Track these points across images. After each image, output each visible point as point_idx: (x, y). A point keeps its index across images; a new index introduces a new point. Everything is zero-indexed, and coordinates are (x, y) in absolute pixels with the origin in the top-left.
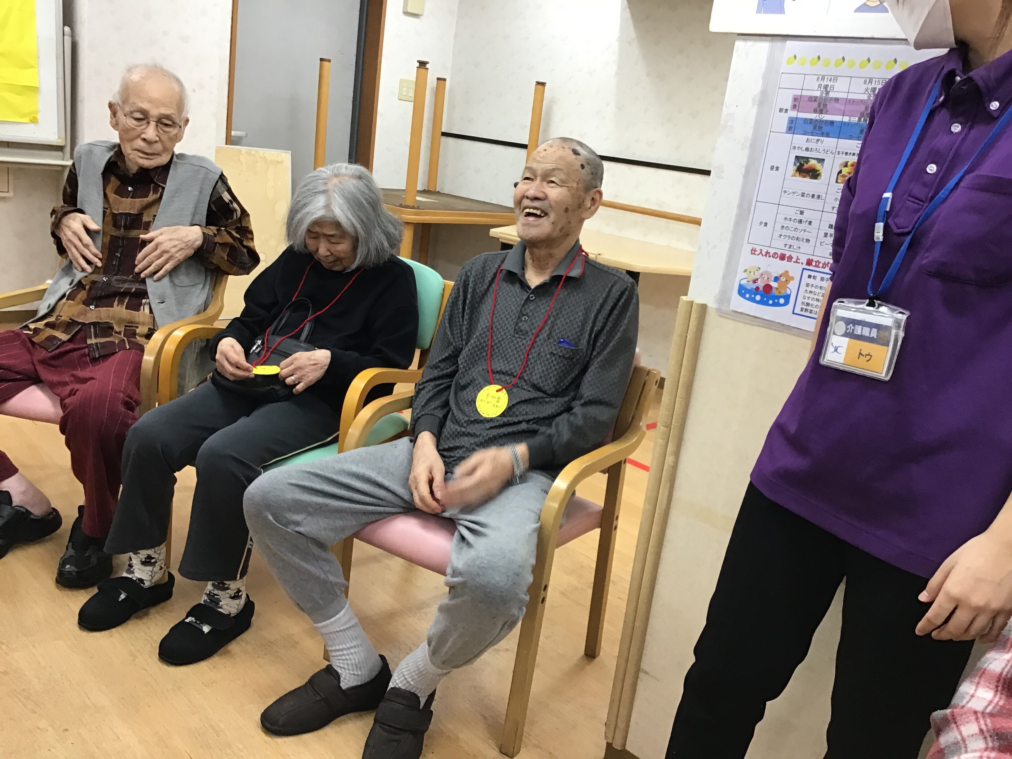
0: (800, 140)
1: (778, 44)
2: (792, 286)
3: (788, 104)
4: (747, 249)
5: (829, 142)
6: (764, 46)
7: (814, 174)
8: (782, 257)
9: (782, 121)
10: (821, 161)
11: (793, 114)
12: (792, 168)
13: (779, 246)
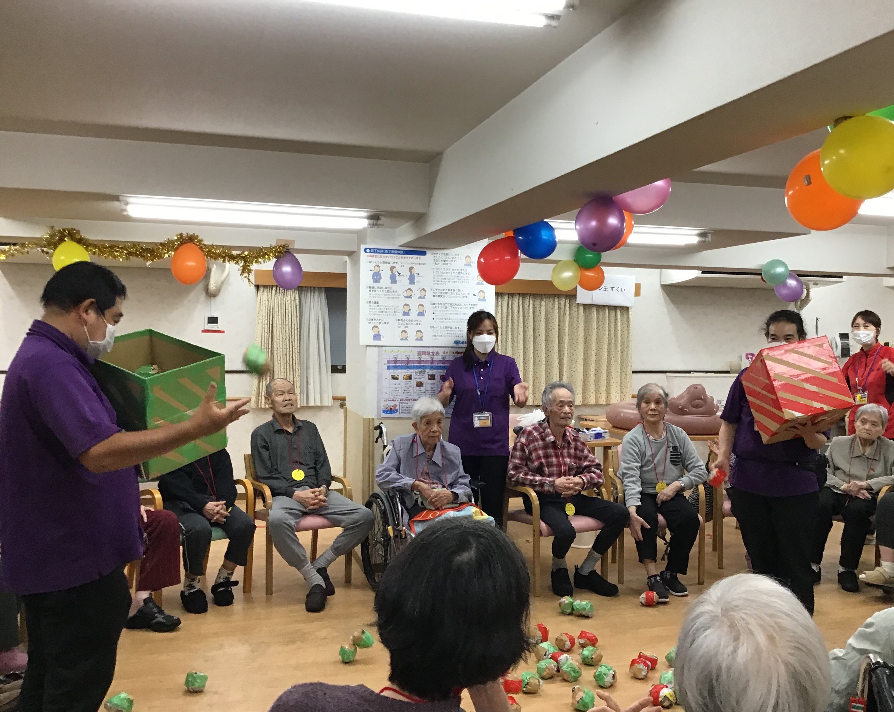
0: (392, 371)
1: (380, 348)
2: (398, 407)
3: (386, 362)
4: (383, 400)
5: (399, 371)
6: (376, 348)
7: (397, 379)
8: (393, 400)
9: (385, 367)
10: (398, 375)
11: (388, 365)
12: (391, 378)
13: (391, 398)
